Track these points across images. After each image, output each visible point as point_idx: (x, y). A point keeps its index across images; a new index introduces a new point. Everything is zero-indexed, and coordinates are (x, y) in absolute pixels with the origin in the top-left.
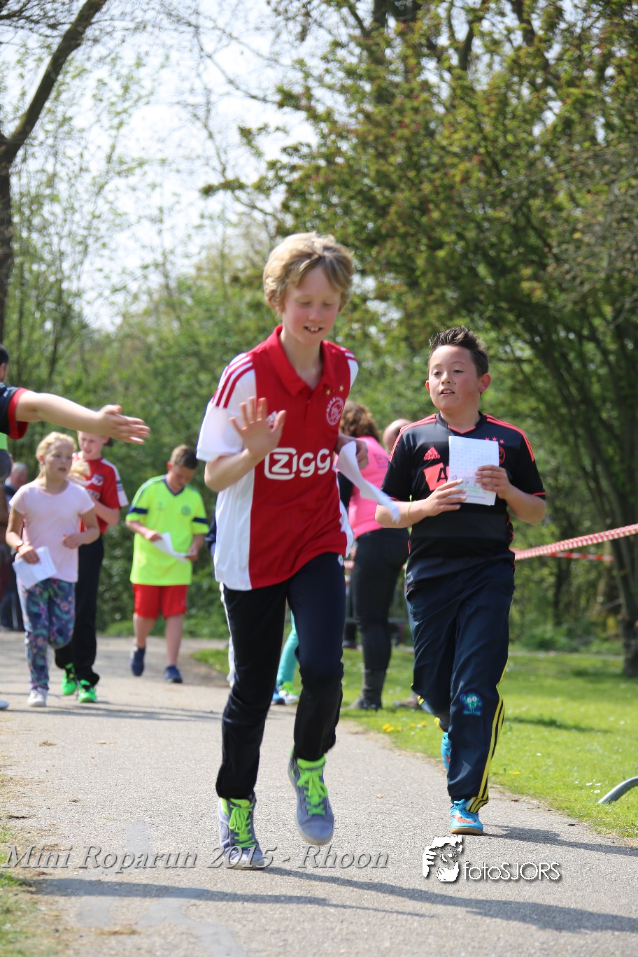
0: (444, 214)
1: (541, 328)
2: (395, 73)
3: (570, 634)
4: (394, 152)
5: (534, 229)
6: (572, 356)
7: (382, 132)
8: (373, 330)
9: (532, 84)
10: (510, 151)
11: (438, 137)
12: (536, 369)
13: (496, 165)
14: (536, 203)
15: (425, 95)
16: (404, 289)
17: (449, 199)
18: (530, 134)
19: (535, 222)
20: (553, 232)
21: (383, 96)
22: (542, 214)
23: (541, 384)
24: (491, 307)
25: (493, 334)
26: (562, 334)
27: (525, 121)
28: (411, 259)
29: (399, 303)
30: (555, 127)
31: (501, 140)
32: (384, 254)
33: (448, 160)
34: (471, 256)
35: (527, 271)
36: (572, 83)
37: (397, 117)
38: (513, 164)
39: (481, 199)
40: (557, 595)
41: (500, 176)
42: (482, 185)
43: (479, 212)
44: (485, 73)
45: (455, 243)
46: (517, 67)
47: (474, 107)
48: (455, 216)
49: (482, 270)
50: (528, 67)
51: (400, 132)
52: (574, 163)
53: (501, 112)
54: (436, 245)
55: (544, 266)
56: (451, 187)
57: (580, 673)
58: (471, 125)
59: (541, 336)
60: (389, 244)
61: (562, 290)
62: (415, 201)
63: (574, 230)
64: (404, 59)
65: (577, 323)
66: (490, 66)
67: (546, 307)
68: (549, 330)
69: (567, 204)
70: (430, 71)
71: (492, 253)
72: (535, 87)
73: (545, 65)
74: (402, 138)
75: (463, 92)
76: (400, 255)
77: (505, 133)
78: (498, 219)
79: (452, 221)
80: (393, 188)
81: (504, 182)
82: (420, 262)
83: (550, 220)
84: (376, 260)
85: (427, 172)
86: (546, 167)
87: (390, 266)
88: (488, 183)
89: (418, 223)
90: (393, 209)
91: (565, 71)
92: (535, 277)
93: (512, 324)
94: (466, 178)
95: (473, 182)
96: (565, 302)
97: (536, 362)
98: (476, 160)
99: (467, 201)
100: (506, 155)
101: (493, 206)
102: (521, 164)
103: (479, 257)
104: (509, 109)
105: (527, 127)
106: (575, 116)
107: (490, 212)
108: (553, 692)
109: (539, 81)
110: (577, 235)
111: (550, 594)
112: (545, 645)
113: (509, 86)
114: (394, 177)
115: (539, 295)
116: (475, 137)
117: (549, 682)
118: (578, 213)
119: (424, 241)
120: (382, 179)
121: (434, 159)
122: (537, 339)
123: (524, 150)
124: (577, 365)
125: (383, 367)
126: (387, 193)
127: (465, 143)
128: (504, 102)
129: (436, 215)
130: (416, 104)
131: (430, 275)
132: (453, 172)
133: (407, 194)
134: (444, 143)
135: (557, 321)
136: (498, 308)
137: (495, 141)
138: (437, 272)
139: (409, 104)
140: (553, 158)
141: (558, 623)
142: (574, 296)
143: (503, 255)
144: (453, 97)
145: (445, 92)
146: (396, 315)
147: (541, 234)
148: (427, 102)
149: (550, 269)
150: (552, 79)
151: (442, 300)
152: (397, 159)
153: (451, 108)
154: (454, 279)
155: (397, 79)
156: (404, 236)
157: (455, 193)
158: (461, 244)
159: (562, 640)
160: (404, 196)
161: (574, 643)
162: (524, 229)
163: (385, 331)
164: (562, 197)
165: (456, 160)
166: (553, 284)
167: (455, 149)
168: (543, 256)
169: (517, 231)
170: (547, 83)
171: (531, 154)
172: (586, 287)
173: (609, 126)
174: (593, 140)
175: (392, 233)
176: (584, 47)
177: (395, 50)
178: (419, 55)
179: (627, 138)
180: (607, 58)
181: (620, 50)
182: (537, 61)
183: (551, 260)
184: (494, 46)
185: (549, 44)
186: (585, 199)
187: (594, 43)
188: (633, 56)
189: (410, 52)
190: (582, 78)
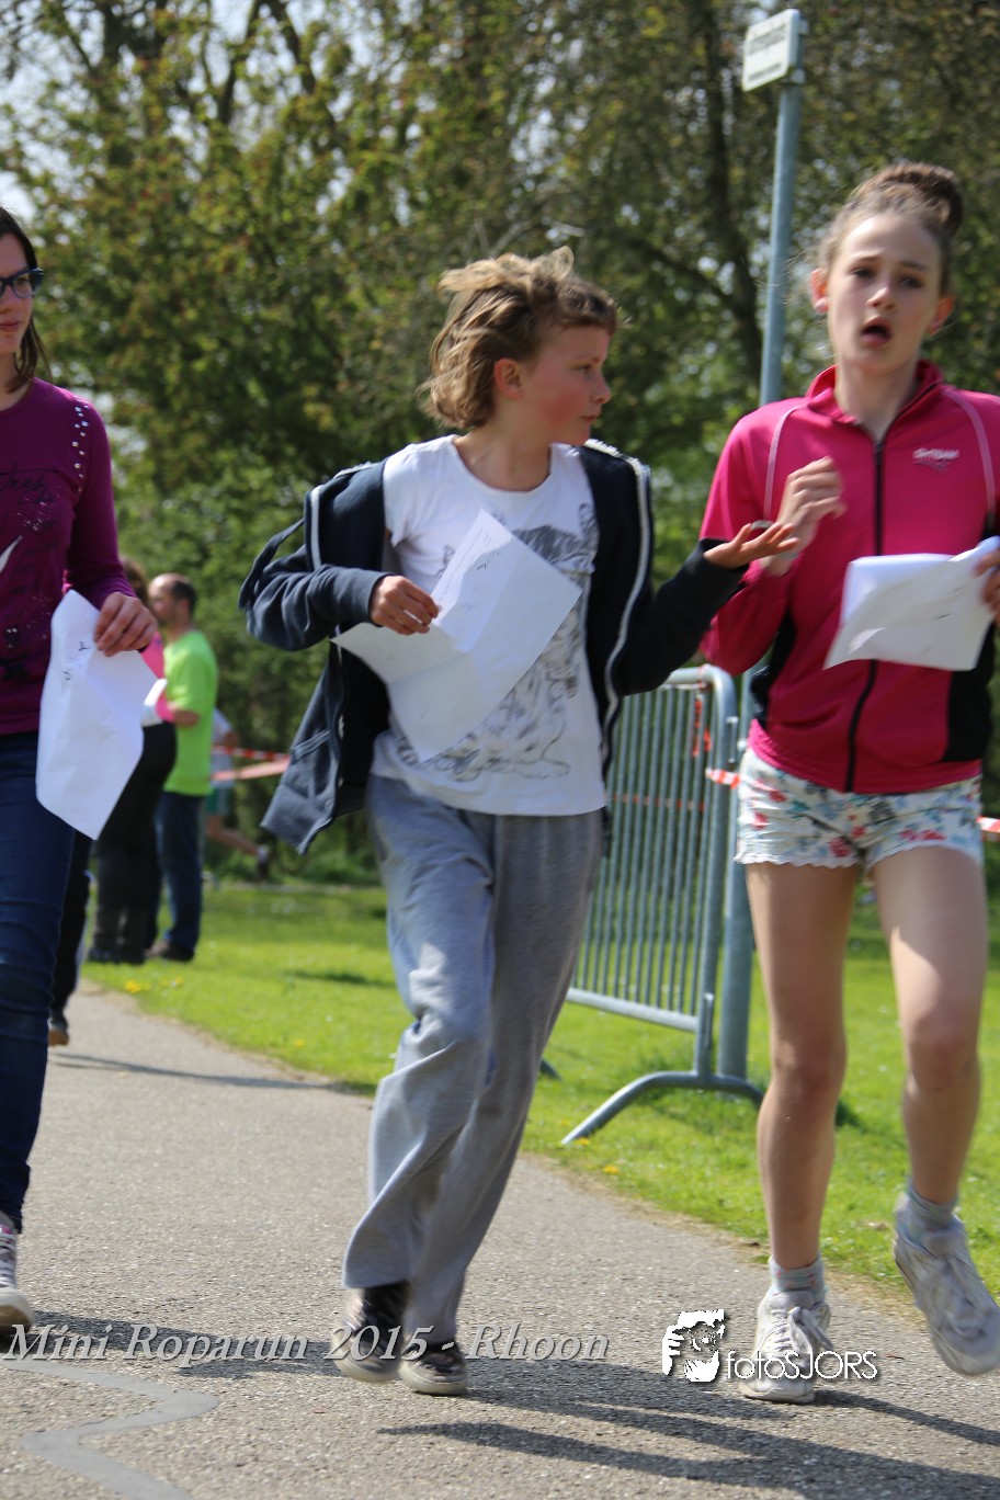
0: (202, 313)
2: (133, 125)
3: (366, 862)
4: (135, 230)
5: (319, 334)
7: (116, 202)
9: (314, 145)
10: (286, 233)
11: (193, 214)
13: (268, 250)
14: (322, 302)
15: (174, 157)
16: (151, 411)
17: (209, 294)
18: (313, 209)
19: (321, 326)
20: (345, 339)
21: (119, 156)
22: (331, 316)
24: (265, 438)
25: (267, 473)
27: (306, 194)
28: (159, 371)
29: (145, 428)
30: (343, 206)
31: (275, 220)
32: (124, 364)
33: (207, 243)
34: (238, 370)
35: (311, 391)
36: (366, 145)
37: (137, 185)
38: (291, 249)
39: (249, 295)
41: (275, 264)
42: (251, 277)
43: (247, 313)
44: (252, 130)
45: (217, 352)
46: (294, 123)
48: (216, 317)
49: (253, 388)
50: (309, 124)
51: (141, 205)
52: (369, 251)
53: (275, 183)
54: (192, 353)
55: (333, 385)
56: (212, 279)
58: (235, 198)
60: (130, 352)
61: (358, 416)
62: (164, 295)
63: (371, 338)
64: (146, 107)
66: (258, 122)
67: (336, 437)
69: (363, 305)
70: (181, 124)
71: (265, 366)
72: (318, 151)
73: (330, 122)
74: (143, 212)
75: (225, 154)
76: (145, 366)
77: (281, 207)
78: (273, 322)
79: (213, 323)
80: (135, 277)
81: (280, 273)
82: (172, 375)
83: (340, 324)
84: (113, 373)
85: (179, 258)
86: (334, 255)
87: (131, 380)
88: (258, 275)
89: (168, 325)
90: (135, 306)
91: (357, 130)
92: (321, 399)
93: (292, 460)
94: (231, 265)
95: (239, 272)
96: (361, 431)
98: (242, 244)
99: (232, 300)
100: (282, 238)
101: (267, 303)
102: (302, 250)
103: (249, 371)
104: (285, 179)
105: (308, 203)
106: (370, 189)
107: (264, 313)
108: (346, 939)
109: (323, 141)
110: (376, 345)
112: (335, 878)
113: (283, 147)
114: (136, 263)
115: (327, 421)
116: (241, 213)
117: (341, 925)
118: (376, 316)
119: (177, 349)
121: (188, 241)
123: (305, 231)
126: (127, 284)
127: (227, 220)
128: (278, 168)
129: (191, 315)
130: (163, 167)
131: (185, 394)
132: (212, 258)
133: (152, 286)
134: (201, 220)
136: (273, 439)
137: (267, 218)
138: (194, 389)
139: (152, 167)
140: (343, 243)
141: (352, 849)
142: (371, 423)
143: (280, 369)
144: (211, 159)
145: (200, 153)
146: (140, 446)
147: (327, 340)
148: (177, 166)
149: (341, 388)
150: (339, 138)
151: (201, 426)
152: (139, 240)
153: (209, 174)
154: (215, 400)
155: (137, 133)
156: (151, 342)
157: (217, 288)
158: (226, 353)
159: (359, 871)
160: (148, 291)
162: (307, 335)
163: (128, 467)
164: (355, 295)
165: (216, 243)
166: (346, 408)
167: (215, 228)
168: (332, 371)
169: (297, 337)
170: (332, 145)
171: (314, 239)
172: (388, 413)
173: (414, 203)
174: (394, 221)
175: (134, 337)
176: (381, 99)
177: (132, 96)
178: (165, 103)
179: (437, 220)
180: (410, 115)
181: (426, 104)
182: (320, 116)
183: (341, 376)
184: (263, 95)
185: (334, 93)
186: (384, 297)
187: (391, 93)
188: (444, 111)
189: (152, 99)
190: (376, 139)
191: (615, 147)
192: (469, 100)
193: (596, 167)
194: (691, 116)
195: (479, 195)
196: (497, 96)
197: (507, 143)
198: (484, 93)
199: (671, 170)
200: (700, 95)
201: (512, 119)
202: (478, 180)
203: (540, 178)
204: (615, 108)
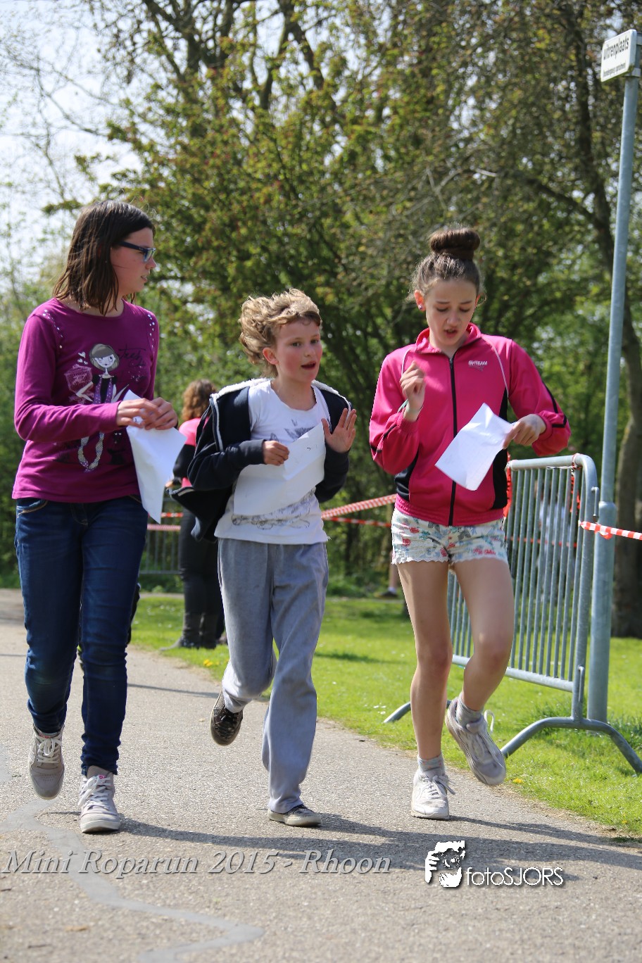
0: (250, 230)
1: (332, 326)
2: (207, 111)
3: (359, 582)
4: (207, 178)
5: (325, 242)
6: (358, 351)
7: (196, 160)
8: (191, 328)
9: (323, 122)
10: (304, 178)
11: (245, 166)
12: (329, 361)
13: (293, 189)
14: (327, 222)
15: (233, 131)
16: (218, 293)
17: (255, 218)
18: (322, 163)
19: (327, 238)
20: (342, 246)
21: (197, 131)
22: (333, 231)
23: (333, 373)
26: (351, 331)
27: (317, 153)
28: (223, 268)
29: (214, 303)
30: (341, 159)
31: (297, 169)
32: (201, 263)
33: (254, 185)
34: (273, 266)
35: (321, 279)
36: (355, 121)
37: (209, 149)
38: (308, 188)
39: (281, 219)
40: (348, 549)
41: (297, 198)
42: (282, 206)
43: (280, 230)
44: (283, 113)
45: (260, 255)
46: (309, 107)
47: (275, 141)
48: (260, 232)
49: (283, 278)
50: (319, 108)
51: (212, 161)
52: (358, 188)
53: (297, 146)
54: (245, 256)
55: (335, 275)
56: (256, 208)
57: (367, 615)
58: (272, 156)
59: (333, 333)
60: (205, 256)
61: (351, 294)
62: (226, 219)
63: (359, 244)
64: (215, 99)
65: (362, 323)
66: (287, 107)
67: (337, 309)
68: (339, 329)
69: (354, 223)
70: (237, 110)
71: (291, 263)
72: (324, 125)
73: (333, 106)
74: (213, 167)
75: (266, 128)
76: (214, 264)
77: (300, 163)
78: (296, 235)
79: (258, 237)
80: (207, 208)
81: (300, 203)
82: (231, 270)
83: (339, 236)
84: (194, 269)
85: (235, 195)
86: (335, 192)
87: (205, 274)
88: (287, 205)
89: (229, 238)
90: (208, 226)
91: (350, 111)
92: (327, 284)
94: (268, 200)
95: (274, 204)
96: (353, 304)
97: (329, 355)
98: (276, 185)
99: (269, 221)
100: (302, 182)
101: (292, 223)
102: (314, 188)
103: (280, 267)
104: (303, 143)
105: (319, 158)
106: (358, 149)
107: (290, 229)
108: (345, 632)
109: (328, 119)
110: (362, 249)
111: (343, 548)
112: (338, 592)
113: (303, 123)
114: (208, 199)
115: (331, 299)
116: (276, 166)
117: (342, 623)
118: (363, 230)
119: (235, 253)
120: (198, 201)
121: (242, 184)
122: (330, 336)
123: (316, 177)
124: (363, 357)
125: (201, 360)
126: (202, 212)
127: (267, 171)
128: (300, 137)
129: (243, 231)
130: (225, 138)
131: (240, 281)
132: (257, 195)
133: (219, 213)
134: (250, 170)
135: (346, 320)
137: (292, 169)
138: (245, 278)
139: (219, 137)
140: (341, 184)
141: (349, 574)
142: (359, 299)
143: (300, 265)
144: (256, 132)
145: (249, 128)
146: (211, 315)
147: (331, 247)
148: (234, 136)
149: (340, 277)
150: (339, 118)
152: (210, 184)
153: (255, 141)
154: (259, 285)
155: (210, 116)
156: (217, 249)
157: (260, 214)
158: (266, 255)
159: (353, 588)
160: (216, 216)
161: (362, 590)
162: (318, 243)
163: (202, 329)
164: (349, 217)
165: (260, 185)
166: (343, 289)
167: (259, 175)
168: (334, 266)
169: (311, 243)
170: (334, 121)
171: (323, 181)
172: (370, 292)
173: (386, 158)
174: (374, 169)
175: (207, 246)
176: (365, 91)
177: (206, 92)
178: (227, 97)
179: (402, 168)
180: (384, 101)
181: (394, 94)
182: (326, 103)
183: (340, 269)
184: (290, 90)
185: (335, 88)
186: (368, 218)
187: (372, 88)
188: (406, 99)
189: (219, 94)
190: (363, 117)
191: (516, 119)
192: (422, 91)
193: (504, 132)
194: (567, 99)
195: (428, 153)
196: (440, 88)
197: (448, 118)
198: (432, 86)
199: (553, 133)
200: (572, 85)
201: (450, 102)
202: (428, 142)
203: (468, 141)
204: (517, 94)
